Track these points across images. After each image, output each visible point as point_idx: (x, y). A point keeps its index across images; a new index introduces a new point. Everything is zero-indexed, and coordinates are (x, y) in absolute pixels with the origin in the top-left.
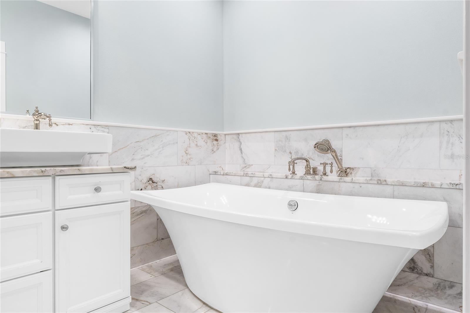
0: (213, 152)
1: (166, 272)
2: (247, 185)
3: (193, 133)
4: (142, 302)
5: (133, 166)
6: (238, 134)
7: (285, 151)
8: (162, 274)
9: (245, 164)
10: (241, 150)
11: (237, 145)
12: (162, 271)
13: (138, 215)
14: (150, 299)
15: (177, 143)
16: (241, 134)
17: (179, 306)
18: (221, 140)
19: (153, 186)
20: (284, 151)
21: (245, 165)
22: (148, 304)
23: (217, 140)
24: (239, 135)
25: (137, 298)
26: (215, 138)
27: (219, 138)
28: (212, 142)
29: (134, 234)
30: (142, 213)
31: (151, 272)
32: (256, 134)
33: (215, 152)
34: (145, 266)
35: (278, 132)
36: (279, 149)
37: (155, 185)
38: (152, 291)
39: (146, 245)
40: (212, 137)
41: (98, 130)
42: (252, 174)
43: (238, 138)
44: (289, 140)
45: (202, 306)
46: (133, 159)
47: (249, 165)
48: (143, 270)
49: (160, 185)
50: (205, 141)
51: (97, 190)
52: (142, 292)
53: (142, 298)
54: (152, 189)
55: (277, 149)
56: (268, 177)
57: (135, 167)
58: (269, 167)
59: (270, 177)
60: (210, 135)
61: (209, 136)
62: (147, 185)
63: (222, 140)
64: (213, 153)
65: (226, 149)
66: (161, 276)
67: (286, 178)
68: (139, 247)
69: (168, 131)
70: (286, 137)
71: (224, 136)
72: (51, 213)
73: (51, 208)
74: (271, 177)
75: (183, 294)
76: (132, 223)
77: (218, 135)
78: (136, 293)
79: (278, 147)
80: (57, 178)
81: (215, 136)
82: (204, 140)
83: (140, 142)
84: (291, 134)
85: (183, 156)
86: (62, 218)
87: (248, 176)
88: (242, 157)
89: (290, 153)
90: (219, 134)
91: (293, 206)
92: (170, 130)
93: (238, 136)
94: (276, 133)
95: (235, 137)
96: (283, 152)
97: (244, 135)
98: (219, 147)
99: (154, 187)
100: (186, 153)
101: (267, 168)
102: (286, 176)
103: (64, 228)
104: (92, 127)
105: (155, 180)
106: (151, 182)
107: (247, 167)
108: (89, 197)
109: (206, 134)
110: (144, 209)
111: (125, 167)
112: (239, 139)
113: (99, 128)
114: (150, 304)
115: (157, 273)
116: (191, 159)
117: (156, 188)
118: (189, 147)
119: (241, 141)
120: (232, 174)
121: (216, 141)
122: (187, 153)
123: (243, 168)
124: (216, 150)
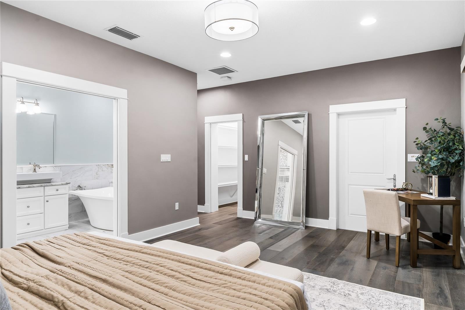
3: (100, 165)
5: (69, 182)
13: (73, 201)
15: (92, 170)
29: (70, 209)
30: (75, 200)
39: (77, 213)
40: (111, 166)
46: (71, 178)
49: (84, 188)
51: (57, 190)
54: (80, 190)
57: (70, 183)
62: (77, 189)
64: (111, 173)
68: (74, 214)
69: (87, 165)
72: (43, 197)
73: (43, 195)
76: (69, 204)
80: (45, 187)
82: (107, 167)
83: (75, 171)
85: (95, 176)
86: (47, 198)
100: (97, 174)
103: (47, 201)
104: (54, 167)
105: (81, 186)
106: (79, 187)
108: (55, 192)
109: (108, 165)
110: (76, 198)
111: (66, 183)
113: (56, 167)
116: (99, 177)
117: (82, 189)
118: (98, 171)
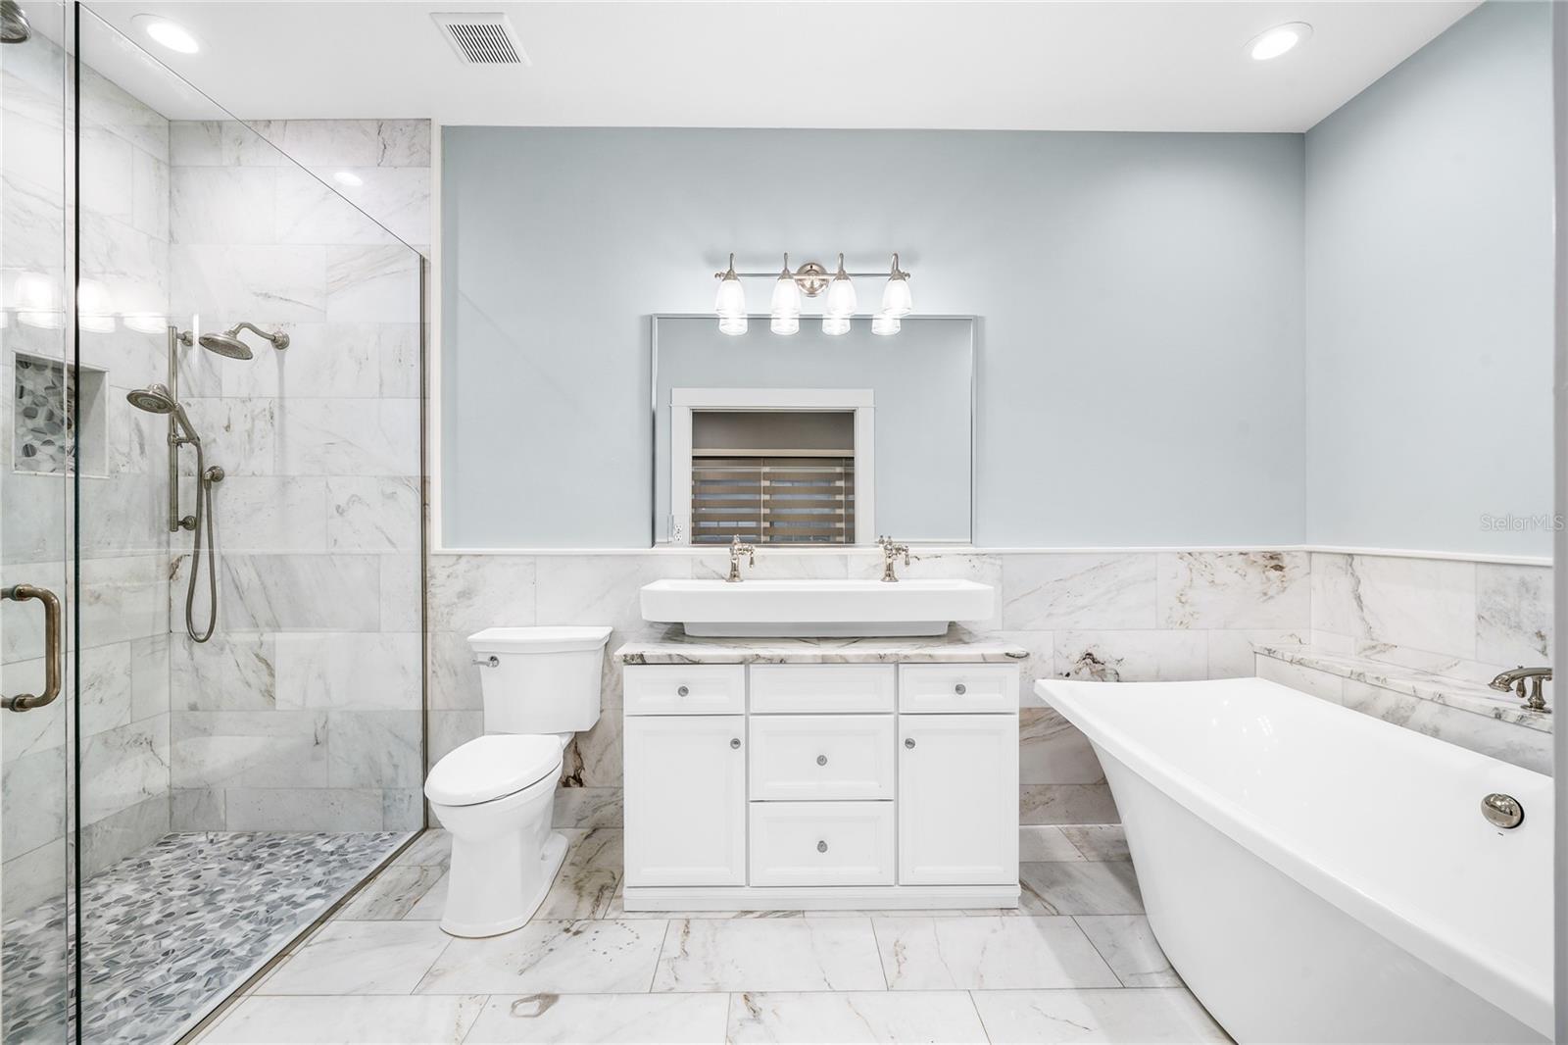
0: (1265, 598)
1: (1113, 859)
2: (1360, 707)
3: (1201, 554)
4: (1045, 904)
6: (1351, 555)
7: (1518, 627)
8: (1105, 861)
9: (1373, 640)
10: (1358, 598)
11: (1345, 583)
12: (1107, 855)
14: (1060, 905)
15: (1155, 579)
16: (1359, 557)
17: (1114, 946)
18: (1294, 568)
19: (1094, 670)
20: (1515, 627)
21: (1374, 643)
22: (1054, 912)
23: (1278, 568)
24: (1353, 559)
25: (1038, 892)
26: (1275, 561)
27: (1286, 561)
28: (1264, 572)
31: (1082, 847)
32: (1410, 561)
33: (1272, 597)
34: (1074, 828)
35: (1491, 567)
36: (1493, 617)
37: (1099, 667)
38: (1071, 889)
39: (1078, 787)
40: (1262, 561)
41: (984, 562)
42: (1377, 678)
43: (1351, 565)
44: (1535, 594)
45: (1166, 971)
46: (1050, 615)
47: (1385, 645)
48: (1069, 836)
49: (1111, 669)
50: (1240, 572)
51: (961, 688)
52: (1052, 883)
53: (1046, 896)
54: (1093, 675)
55: (1486, 615)
56: (1432, 700)
57: (1027, 655)
58: (1456, 665)
59: (1436, 702)
60: (1254, 556)
61: (1252, 558)
62: (1081, 666)
63: (1298, 567)
64: (1264, 601)
65: (1314, 589)
66: (1098, 864)
67: (1498, 716)
68: (1063, 787)
69: (1130, 554)
70: (1523, 583)
71: (1305, 555)
72: (892, 716)
73: (892, 709)
74: (1440, 700)
75: (1132, 923)
77: (1284, 554)
78: (1041, 881)
79: (1490, 609)
80: (902, 667)
81: (1271, 558)
82: (1235, 569)
83: (1068, 579)
84: (1541, 578)
85: (1171, 609)
86: (907, 726)
87: (1365, 682)
88: (1363, 619)
89: (1540, 636)
90: (1288, 553)
91: (1505, 812)
92: (1136, 553)
93: (1350, 560)
94: (1479, 566)
95: (1341, 561)
96: (1511, 628)
97: (1365, 560)
98: (1285, 585)
99: (1097, 671)
100: (1180, 601)
101: (1449, 665)
102: (1495, 711)
104: (976, 558)
105: (1098, 656)
106: (1089, 661)
107: (1378, 649)
109: (1241, 554)
111: (1007, 654)
112: (1353, 569)
113: (984, 558)
114: (1059, 914)
115: (1093, 853)
116: (1196, 616)
117: (1101, 674)
118: (1190, 587)
119: (1359, 573)
120: (1315, 665)
121: (1276, 570)
122: (1183, 600)
123: (1365, 650)
124: (1278, 594)
